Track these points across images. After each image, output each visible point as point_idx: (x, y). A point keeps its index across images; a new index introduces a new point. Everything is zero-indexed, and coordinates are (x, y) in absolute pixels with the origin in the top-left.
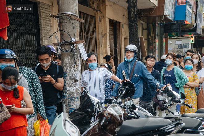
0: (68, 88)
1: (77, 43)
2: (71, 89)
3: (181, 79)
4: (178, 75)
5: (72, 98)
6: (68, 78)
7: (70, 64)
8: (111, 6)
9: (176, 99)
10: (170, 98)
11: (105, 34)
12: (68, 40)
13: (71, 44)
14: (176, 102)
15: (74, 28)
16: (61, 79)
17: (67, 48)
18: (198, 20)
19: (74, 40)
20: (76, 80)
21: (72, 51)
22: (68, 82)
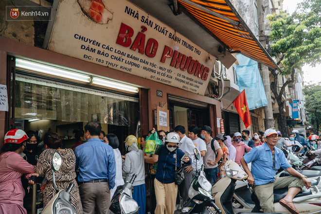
18: (302, 118)
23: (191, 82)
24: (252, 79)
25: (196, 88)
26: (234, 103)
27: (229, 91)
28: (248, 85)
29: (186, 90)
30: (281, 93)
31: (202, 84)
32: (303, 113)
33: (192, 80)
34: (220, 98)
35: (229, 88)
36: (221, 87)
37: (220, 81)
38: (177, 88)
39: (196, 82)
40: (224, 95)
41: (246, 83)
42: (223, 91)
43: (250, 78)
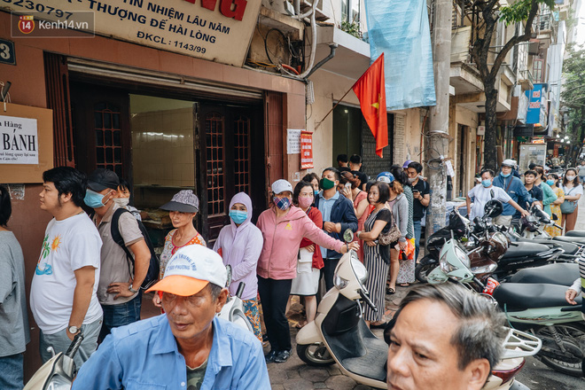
0: (433, 205)
1: (446, 160)
2: (436, 205)
3: (548, 196)
4: (546, 192)
5: (437, 215)
6: (433, 194)
7: (437, 181)
8: (460, 111)
9: (546, 220)
10: (539, 218)
11: (453, 139)
12: (436, 157)
13: (440, 161)
14: (546, 222)
15: (443, 145)
16: (427, 196)
17: (435, 165)
18: (550, 122)
19: (442, 157)
20: (442, 198)
21: (440, 168)
22: (433, 199)
23: (175, 22)
24: (406, 26)
25: (201, 43)
26: (357, 89)
27: (330, 57)
28: (391, 44)
29: (159, 45)
30: (496, 68)
31: (226, 30)
32: (555, 112)
33: (180, 16)
34: (304, 75)
35: (332, 47)
36: (311, 45)
37: (308, 28)
38: (111, 37)
39: (196, 21)
40: (317, 66)
41: (387, 38)
42: (313, 57)
43: (400, 24)
